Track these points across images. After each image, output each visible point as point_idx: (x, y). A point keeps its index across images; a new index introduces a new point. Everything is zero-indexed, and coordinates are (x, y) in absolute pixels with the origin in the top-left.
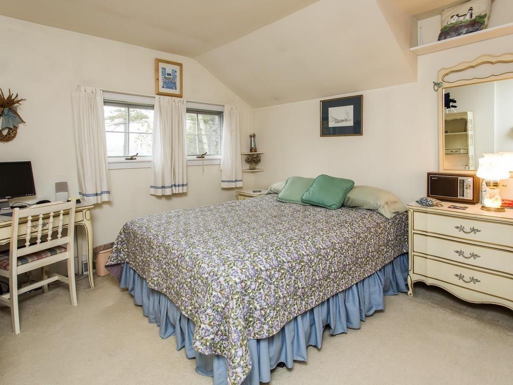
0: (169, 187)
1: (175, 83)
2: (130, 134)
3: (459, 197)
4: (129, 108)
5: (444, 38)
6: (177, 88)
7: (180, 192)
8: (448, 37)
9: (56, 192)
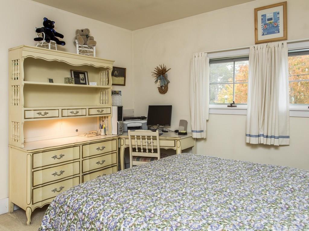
0: (256, 136)
1: (278, 26)
2: (235, 84)
4: (234, 62)
6: (280, 30)
7: (268, 144)
9: (179, 126)
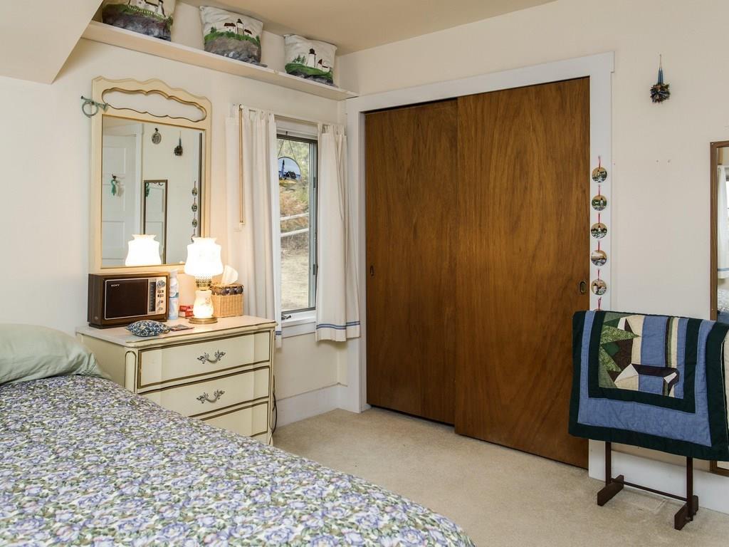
3: (149, 313)
5: (122, 26)
8: (131, 28)
